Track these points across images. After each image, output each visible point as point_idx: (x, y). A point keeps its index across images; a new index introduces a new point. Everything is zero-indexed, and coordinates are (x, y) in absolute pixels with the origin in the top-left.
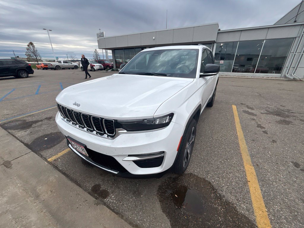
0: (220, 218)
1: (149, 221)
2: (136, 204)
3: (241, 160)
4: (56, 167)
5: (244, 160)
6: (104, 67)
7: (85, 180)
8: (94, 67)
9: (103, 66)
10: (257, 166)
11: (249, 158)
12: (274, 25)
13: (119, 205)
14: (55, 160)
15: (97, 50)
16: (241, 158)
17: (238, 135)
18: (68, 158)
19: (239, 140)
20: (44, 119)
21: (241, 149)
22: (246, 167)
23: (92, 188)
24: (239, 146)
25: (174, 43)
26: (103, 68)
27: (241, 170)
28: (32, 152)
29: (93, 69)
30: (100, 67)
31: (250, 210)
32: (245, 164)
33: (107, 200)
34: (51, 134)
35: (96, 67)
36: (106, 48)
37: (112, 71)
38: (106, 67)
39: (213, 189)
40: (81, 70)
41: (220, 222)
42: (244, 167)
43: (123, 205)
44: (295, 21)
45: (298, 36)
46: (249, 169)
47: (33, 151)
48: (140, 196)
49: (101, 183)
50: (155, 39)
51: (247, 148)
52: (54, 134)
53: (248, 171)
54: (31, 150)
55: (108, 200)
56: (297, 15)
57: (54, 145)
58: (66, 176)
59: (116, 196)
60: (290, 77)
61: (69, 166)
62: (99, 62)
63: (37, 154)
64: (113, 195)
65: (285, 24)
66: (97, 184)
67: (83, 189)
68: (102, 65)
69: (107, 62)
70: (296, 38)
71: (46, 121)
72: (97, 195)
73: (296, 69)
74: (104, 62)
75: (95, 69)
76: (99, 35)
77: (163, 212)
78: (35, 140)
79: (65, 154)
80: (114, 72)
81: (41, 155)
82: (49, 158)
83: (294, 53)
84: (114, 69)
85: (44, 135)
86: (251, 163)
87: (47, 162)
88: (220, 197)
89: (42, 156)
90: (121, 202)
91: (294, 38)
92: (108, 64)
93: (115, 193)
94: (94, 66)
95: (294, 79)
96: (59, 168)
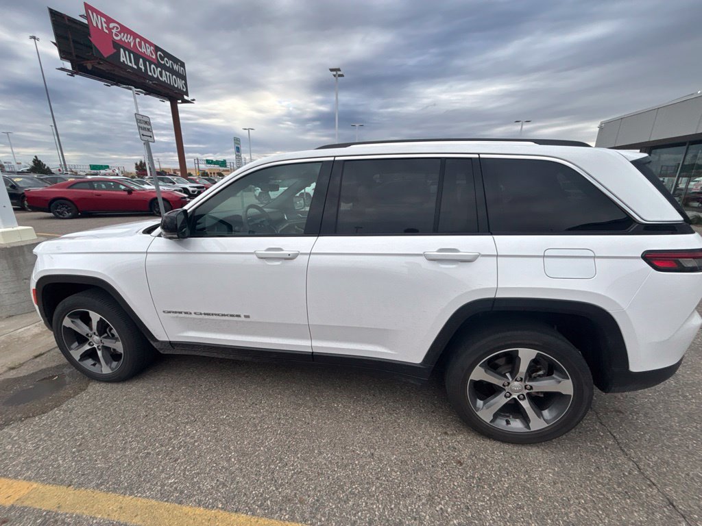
3: (54, 480)
5: (48, 487)
10: (5, 517)
11: (48, 505)
16: (62, 480)
17: (186, 509)
19: (154, 502)
21: (99, 495)
22: (25, 484)
24: (115, 491)
27: (28, 469)
32: (35, 485)
42: (29, 479)
46: (11, 492)
51: (94, 518)
53: (10, 487)
86: (27, 503)
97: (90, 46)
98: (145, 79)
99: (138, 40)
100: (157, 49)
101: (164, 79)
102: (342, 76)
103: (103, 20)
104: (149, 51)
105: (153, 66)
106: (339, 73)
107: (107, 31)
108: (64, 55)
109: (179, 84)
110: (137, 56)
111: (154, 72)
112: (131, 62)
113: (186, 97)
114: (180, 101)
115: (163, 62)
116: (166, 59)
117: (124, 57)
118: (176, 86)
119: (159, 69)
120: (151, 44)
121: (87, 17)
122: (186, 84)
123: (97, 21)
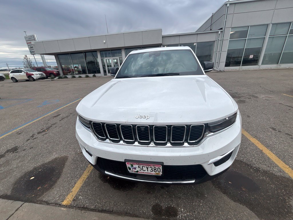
0: (272, 186)
1: (233, 216)
2: (208, 206)
4: (84, 208)
6: (46, 75)
7: (136, 206)
8: (32, 76)
9: (44, 75)
10: (255, 137)
12: (196, 32)
13: (195, 215)
14: (74, 200)
15: (27, 56)
18: (90, 190)
20: (5, 153)
22: (251, 140)
23: (152, 212)
25: (125, 46)
26: (46, 77)
27: (250, 143)
28: (27, 204)
29: (31, 79)
30: (41, 75)
31: (280, 171)
32: (249, 138)
33: (180, 216)
34: (35, 169)
35: (35, 76)
36: (47, 53)
37: (59, 78)
38: (48, 75)
39: (248, 165)
40: (12, 81)
41: (274, 189)
43: (199, 213)
44: (211, 30)
45: (216, 40)
47: (26, 201)
48: (205, 196)
49: (157, 201)
50: (106, 43)
52: (40, 167)
53: (255, 142)
54: (22, 201)
55: (182, 216)
56: (211, 25)
57: (55, 182)
58: (108, 213)
59: (185, 207)
60: (217, 69)
61: (100, 199)
62: (38, 69)
63: (37, 203)
64: (181, 209)
65: (204, 31)
66: (154, 204)
67: (144, 218)
68: (43, 73)
69: (48, 69)
70: (215, 41)
71: (11, 155)
72: (165, 217)
73: (219, 64)
74: (46, 70)
75: (35, 78)
76: (29, 38)
77: (235, 201)
78: (14, 185)
79: (82, 187)
80: (62, 79)
81: (44, 202)
82: (62, 201)
83: (220, 52)
84: (61, 76)
85: (26, 174)
86: (251, 136)
87: (64, 208)
88: (257, 170)
89: (48, 203)
90: (195, 212)
91: (214, 41)
92: (51, 71)
93: (181, 205)
94: (33, 74)
95: (220, 70)
96: (89, 207)
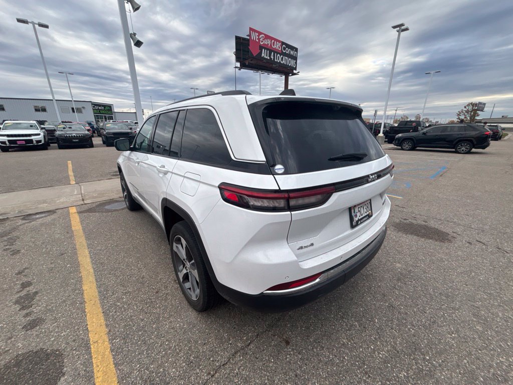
97: (248, 51)
98: (272, 64)
99: (273, 41)
100: (283, 43)
101: (283, 62)
102: (407, 29)
103: (257, 34)
104: (278, 46)
105: (278, 55)
106: (403, 27)
107: (257, 41)
108: (238, 60)
109: (291, 63)
110: (271, 51)
111: (279, 59)
112: (267, 56)
113: (295, 72)
114: (291, 75)
115: (284, 51)
116: (287, 49)
117: (264, 54)
118: (290, 65)
119: (282, 56)
120: (279, 41)
121: (250, 35)
122: (296, 63)
123: (254, 36)
